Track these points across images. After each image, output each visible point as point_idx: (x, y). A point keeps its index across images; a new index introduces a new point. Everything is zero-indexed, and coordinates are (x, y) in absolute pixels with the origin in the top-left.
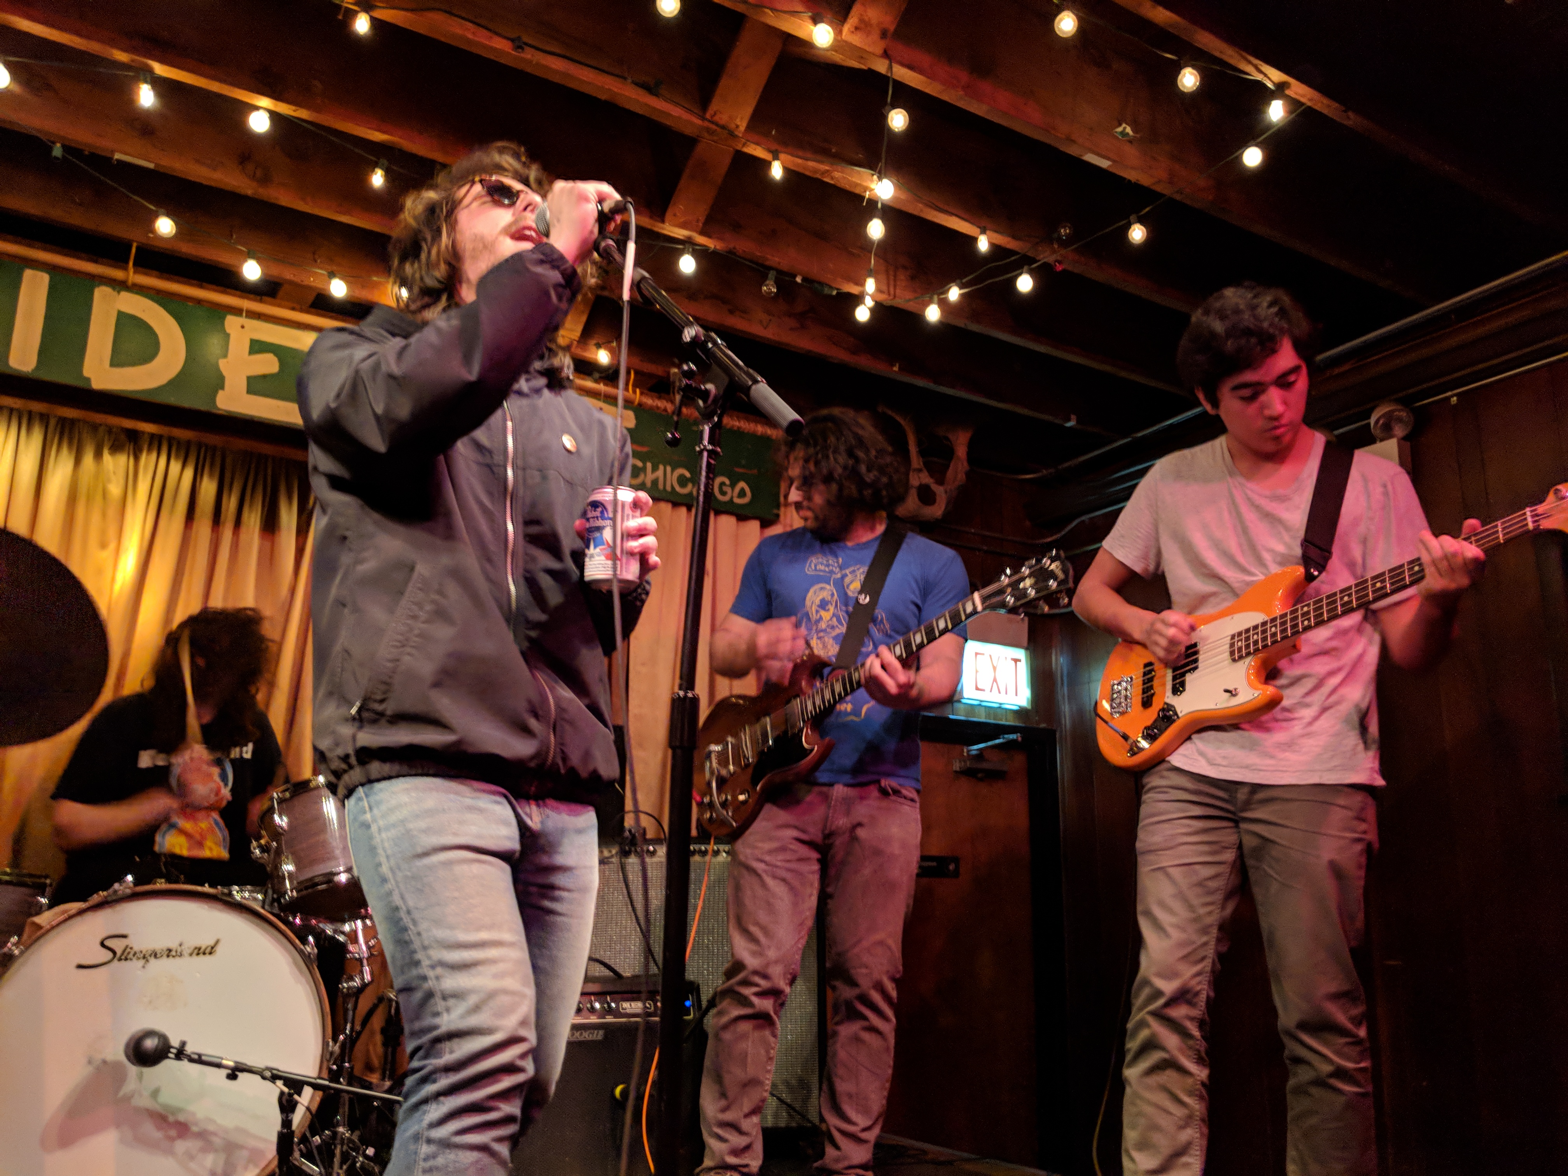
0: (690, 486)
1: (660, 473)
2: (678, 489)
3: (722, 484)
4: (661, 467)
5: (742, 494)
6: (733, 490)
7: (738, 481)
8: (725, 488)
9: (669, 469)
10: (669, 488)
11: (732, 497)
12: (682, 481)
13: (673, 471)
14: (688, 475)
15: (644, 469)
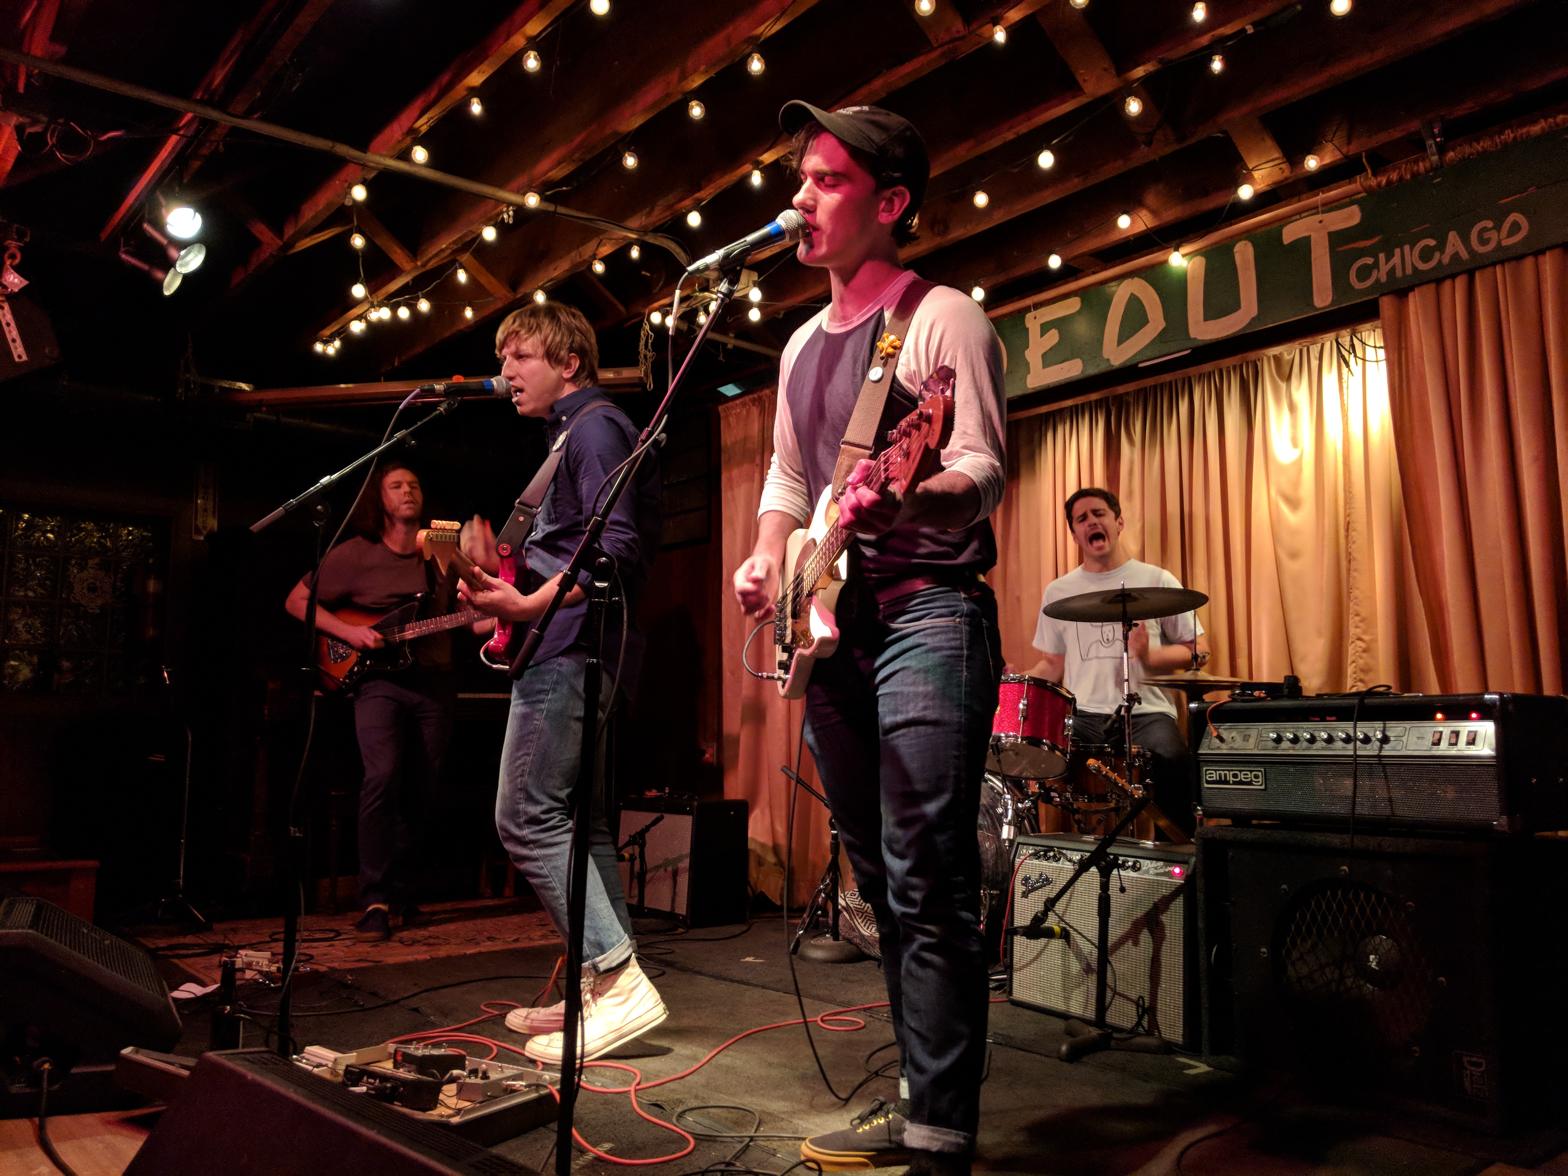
0: (1437, 255)
1: (1396, 260)
2: (1422, 266)
3: (1485, 229)
4: (1397, 251)
5: (1515, 228)
6: (1499, 232)
7: (1506, 214)
8: (1486, 235)
9: (1407, 248)
10: (1409, 271)
11: (1499, 242)
12: (1426, 255)
13: (1411, 250)
14: (1432, 242)
15: (1376, 265)
